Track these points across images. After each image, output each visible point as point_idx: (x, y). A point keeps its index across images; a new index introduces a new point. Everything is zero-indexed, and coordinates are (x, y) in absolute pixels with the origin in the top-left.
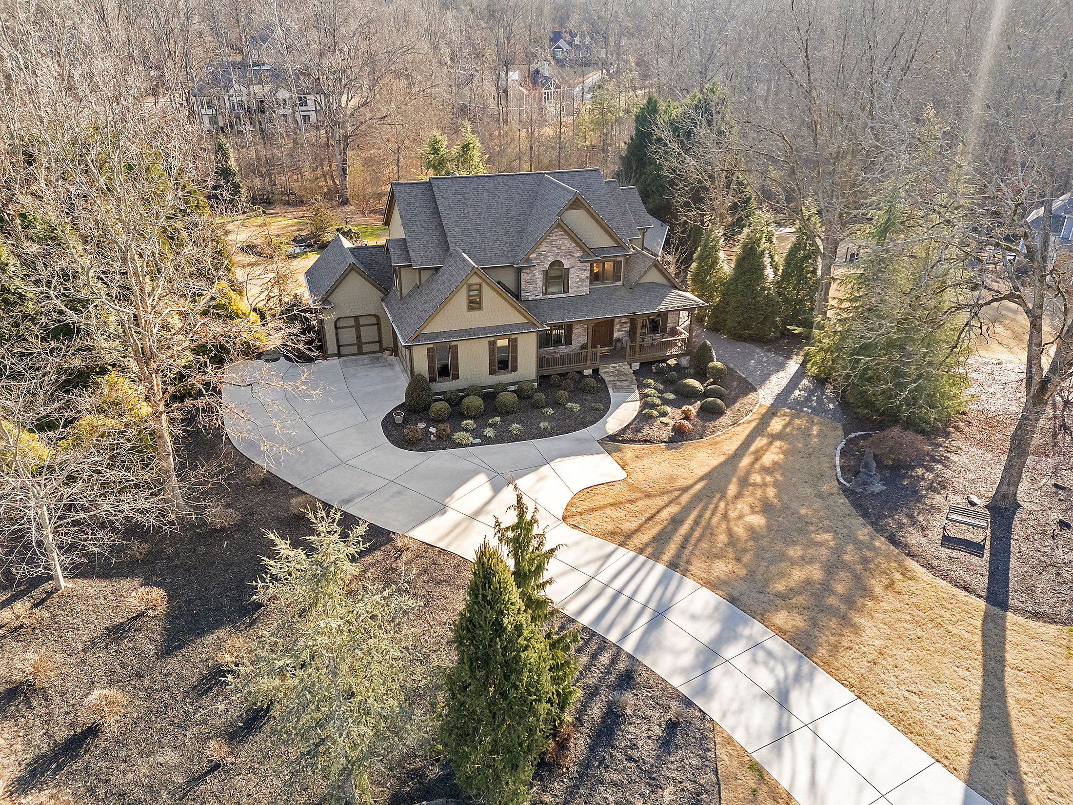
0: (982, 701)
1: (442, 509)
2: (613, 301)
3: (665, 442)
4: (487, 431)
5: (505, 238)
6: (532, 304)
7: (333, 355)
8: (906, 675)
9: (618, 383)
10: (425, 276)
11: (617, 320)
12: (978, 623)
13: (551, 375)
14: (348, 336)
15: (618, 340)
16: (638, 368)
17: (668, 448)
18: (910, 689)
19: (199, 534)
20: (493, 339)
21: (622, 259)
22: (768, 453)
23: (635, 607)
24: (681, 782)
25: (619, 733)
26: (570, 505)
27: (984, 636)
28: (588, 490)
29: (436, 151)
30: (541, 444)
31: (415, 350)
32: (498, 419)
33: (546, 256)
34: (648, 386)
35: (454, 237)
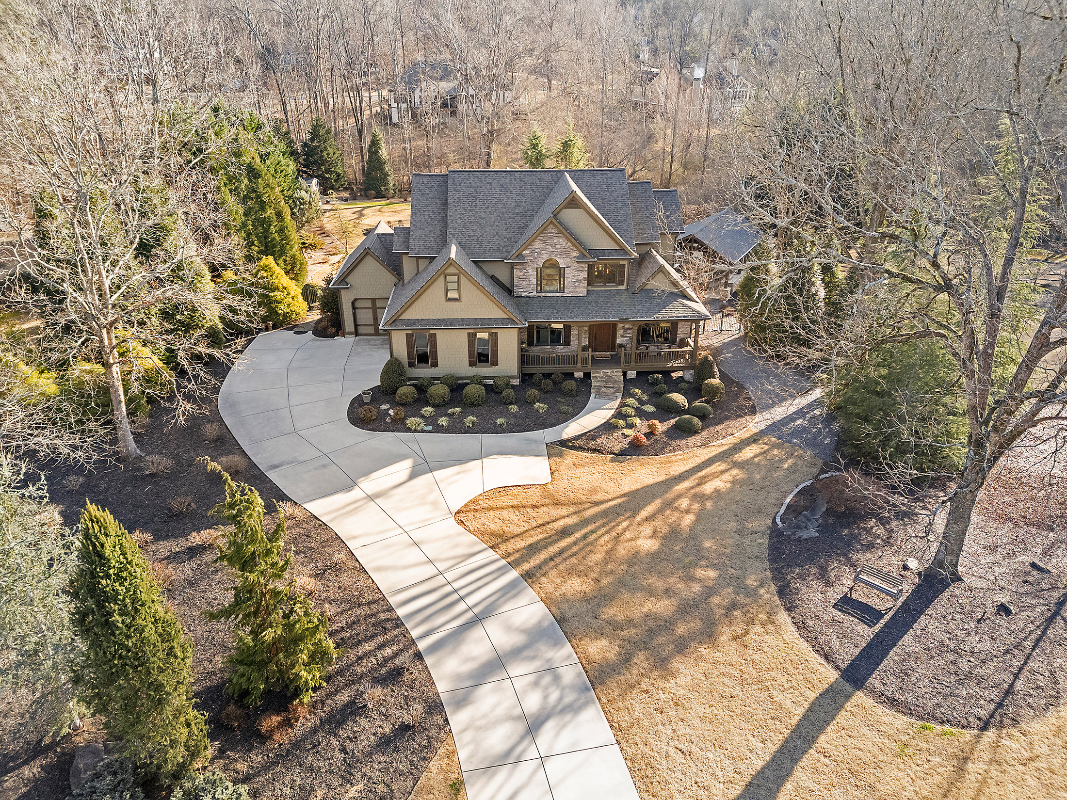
0: (755, 777)
1: (350, 485)
2: (609, 305)
3: (615, 454)
4: (441, 419)
5: (505, 233)
6: (524, 300)
7: (350, 333)
8: (688, 731)
9: (604, 390)
10: (423, 264)
11: (620, 325)
12: (812, 695)
13: (533, 374)
14: (365, 316)
15: (621, 346)
16: (634, 376)
17: (612, 461)
18: (680, 747)
19: (136, 476)
20: (472, 331)
21: (625, 262)
22: (717, 479)
23: (461, 607)
24: (374, 783)
25: (350, 724)
26: (473, 501)
27: (810, 710)
28: (501, 490)
29: (534, 146)
30: (488, 439)
31: (394, 334)
32: (458, 409)
33: (539, 254)
34: (633, 396)
35: (455, 229)
